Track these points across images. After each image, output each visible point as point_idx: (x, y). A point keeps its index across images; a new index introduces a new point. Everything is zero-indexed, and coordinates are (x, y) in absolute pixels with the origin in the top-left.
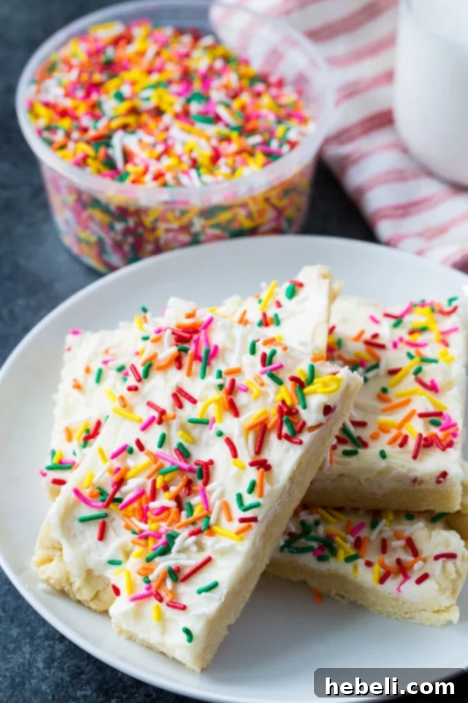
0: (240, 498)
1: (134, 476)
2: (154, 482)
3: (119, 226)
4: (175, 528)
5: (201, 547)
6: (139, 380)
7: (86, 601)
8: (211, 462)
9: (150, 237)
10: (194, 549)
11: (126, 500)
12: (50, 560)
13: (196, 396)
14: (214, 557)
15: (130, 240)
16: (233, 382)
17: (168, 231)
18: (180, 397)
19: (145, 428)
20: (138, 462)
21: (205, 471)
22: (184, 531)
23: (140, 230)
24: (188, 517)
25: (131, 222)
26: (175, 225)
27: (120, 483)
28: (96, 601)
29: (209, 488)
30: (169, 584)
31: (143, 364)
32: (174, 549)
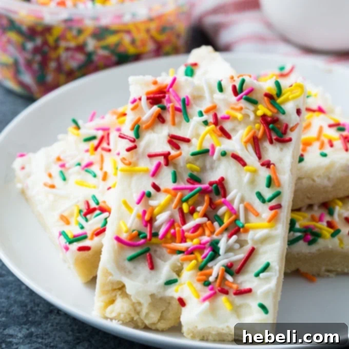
0: (259, 195)
1: (160, 212)
2: (181, 210)
3: (30, 46)
4: (215, 237)
5: (242, 243)
6: (133, 141)
7: (154, 324)
8: (222, 179)
9: (53, 55)
10: (237, 246)
11: (161, 232)
12: (112, 302)
13: (187, 136)
14: (255, 247)
15: (38, 58)
16: (215, 116)
17: (68, 49)
18: (175, 141)
19: (155, 174)
20: (160, 200)
21: (220, 188)
22: (222, 237)
23: (46, 49)
24: (220, 225)
25: (39, 41)
26: (72, 44)
27: (151, 221)
28: (162, 321)
29: (229, 198)
30: (229, 278)
31: (132, 129)
32: (221, 252)
